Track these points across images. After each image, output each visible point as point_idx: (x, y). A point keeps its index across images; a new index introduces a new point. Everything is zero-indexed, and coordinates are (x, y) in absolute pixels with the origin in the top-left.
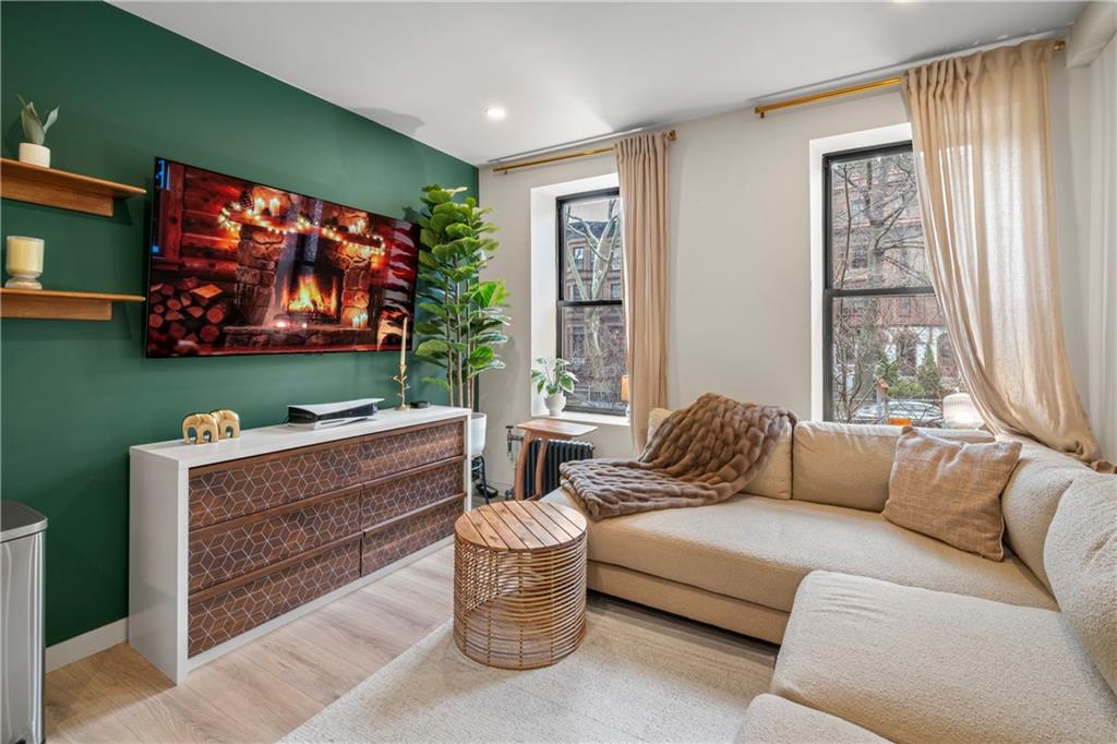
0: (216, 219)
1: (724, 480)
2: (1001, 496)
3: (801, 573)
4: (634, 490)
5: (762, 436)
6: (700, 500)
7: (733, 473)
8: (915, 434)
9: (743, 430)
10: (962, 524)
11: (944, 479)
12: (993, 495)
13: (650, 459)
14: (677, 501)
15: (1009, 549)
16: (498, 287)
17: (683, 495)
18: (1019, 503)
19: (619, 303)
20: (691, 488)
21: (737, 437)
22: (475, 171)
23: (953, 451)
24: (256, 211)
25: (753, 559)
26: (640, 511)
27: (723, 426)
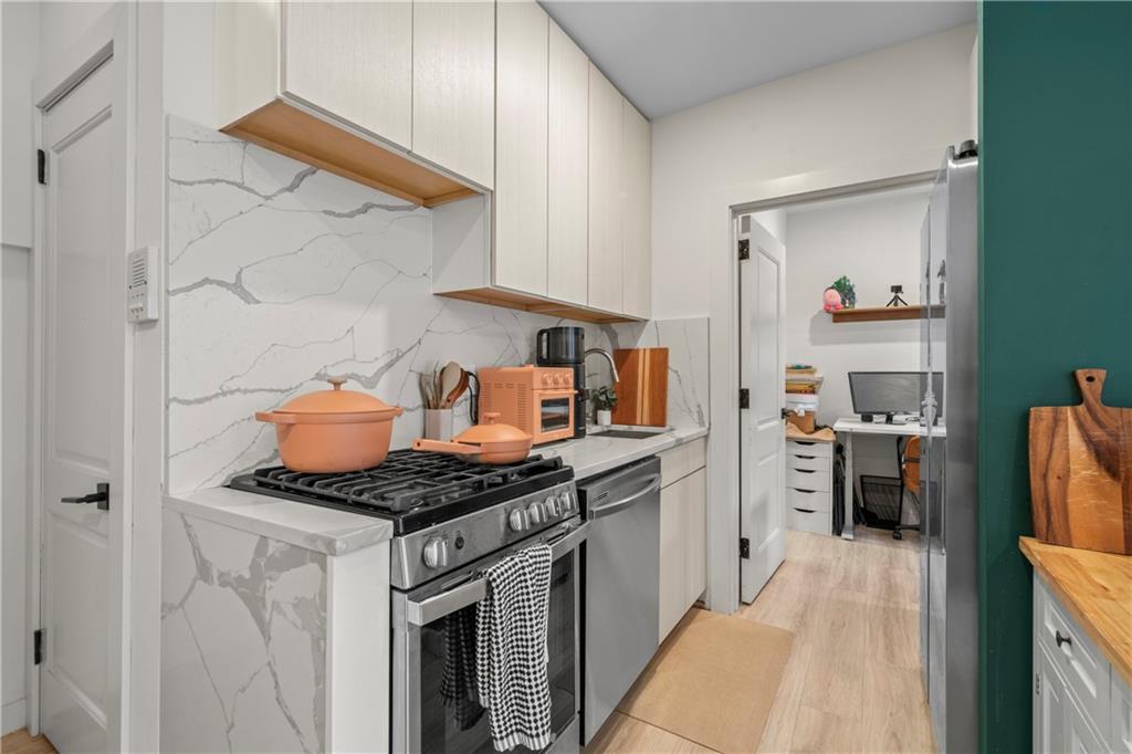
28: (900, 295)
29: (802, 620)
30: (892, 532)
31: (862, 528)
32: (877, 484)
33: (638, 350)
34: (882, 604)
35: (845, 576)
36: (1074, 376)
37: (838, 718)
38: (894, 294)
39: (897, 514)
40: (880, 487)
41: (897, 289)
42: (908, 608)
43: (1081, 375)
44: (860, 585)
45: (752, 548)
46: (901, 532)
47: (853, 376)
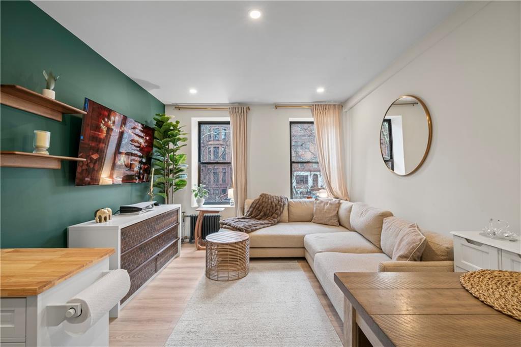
0: (100, 125)
1: (274, 218)
2: (338, 212)
3: (303, 236)
4: (252, 224)
5: (282, 204)
6: (270, 225)
7: (276, 216)
8: (318, 200)
9: (277, 203)
10: (331, 219)
11: (327, 209)
12: (337, 212)
13: (249, 216)
14: (264, 226)
15: (340, 224)
16: (184, 156)
17: (265, 224)
18: (342, 212)
19: (230, 163)
20: (266, 221)
21: (276, 205)
22: (164, 106)
23: (328, 202)
24: (112, 122)
25: (290, 236)
26: (256, 230)
27: (271, 203)
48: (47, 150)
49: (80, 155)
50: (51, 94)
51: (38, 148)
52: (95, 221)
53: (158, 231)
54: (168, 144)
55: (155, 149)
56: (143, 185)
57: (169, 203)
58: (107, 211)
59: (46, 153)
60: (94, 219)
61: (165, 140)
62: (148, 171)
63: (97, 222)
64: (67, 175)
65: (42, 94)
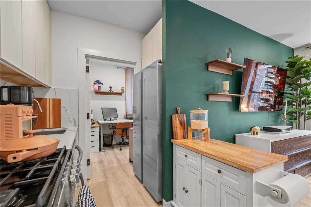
28: (111, 89)
29: (105, 176)
30: (111, 147)
31: (105, 148)
32: (107, 136)
33: (46, 99)
34: (119, 165)
35: (108, 161)
36: (177, 109)
37: (128, 196)
38: (110, 89)
39: (111, 143)
40: (108, 137)
41: (111, 87)
42: (124, 163)
43: (178, 108)
44: (112, 162)
45: (91, 161)
46: (113, 146)
47: (103, 109)
48: (228, 91)
49: (241, 93)
50: (229, 60)
51: (224, 91)
52: (250, 133)
53: (296, 149)
54: (300, 80)
55: (286, 86)
56: (276, 113)
57: (301, 128)
58: (258, 128)
59: (227, 93)
60: (250, 132)
61: (298, 76)
62: (281, 103)
63: (252, 135)
64: (235, 105)
65: (225, 61)
